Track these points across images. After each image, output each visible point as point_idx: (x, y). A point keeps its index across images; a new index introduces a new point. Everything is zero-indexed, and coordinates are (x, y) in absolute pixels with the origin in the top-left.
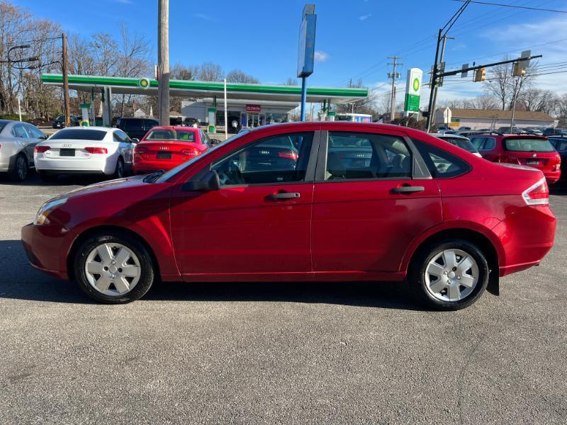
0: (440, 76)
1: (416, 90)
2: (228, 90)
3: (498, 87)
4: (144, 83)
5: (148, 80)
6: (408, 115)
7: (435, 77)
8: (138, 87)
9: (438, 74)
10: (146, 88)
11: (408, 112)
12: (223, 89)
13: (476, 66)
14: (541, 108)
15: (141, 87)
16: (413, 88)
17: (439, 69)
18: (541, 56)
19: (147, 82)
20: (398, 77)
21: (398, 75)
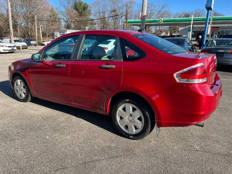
2: (193, 21)
4: (161, 21)
5: (162, 19)
8: (158, 23)
10: (161, 23)
12: (191, 21)
15: (159, 23)
19: (162, 20)
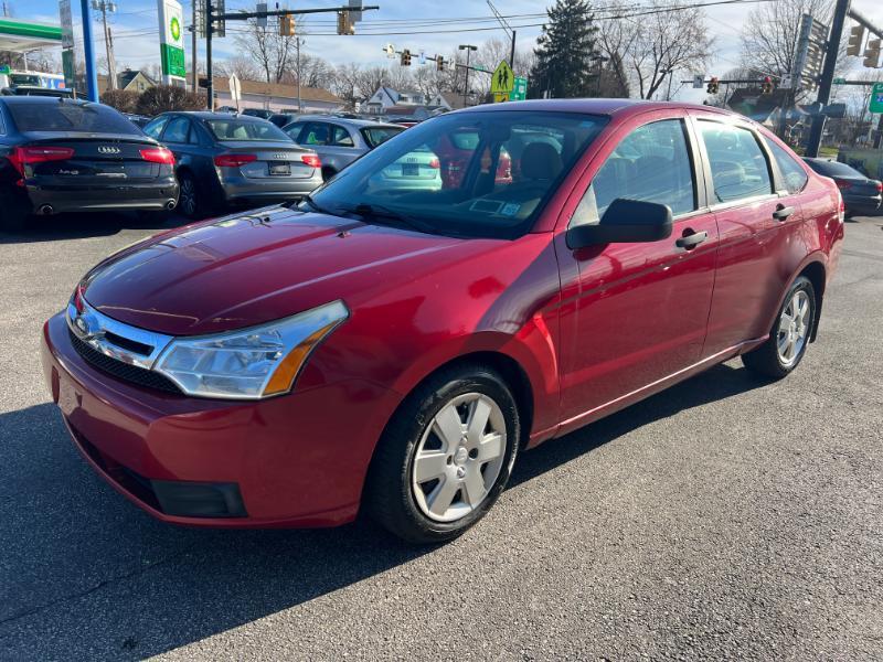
0: (219, 18)
1: (177, 39)
3: (256, 45)
6: (170, 83)
7: (211, 19)
9: (215, 14)
11: (170, 77)
13: (281, 9)
14: (313, 83)
16: (171, 36)
17: (216, 6)
18: (378, 8)
20: (111, 9)
21: (110, 5)
